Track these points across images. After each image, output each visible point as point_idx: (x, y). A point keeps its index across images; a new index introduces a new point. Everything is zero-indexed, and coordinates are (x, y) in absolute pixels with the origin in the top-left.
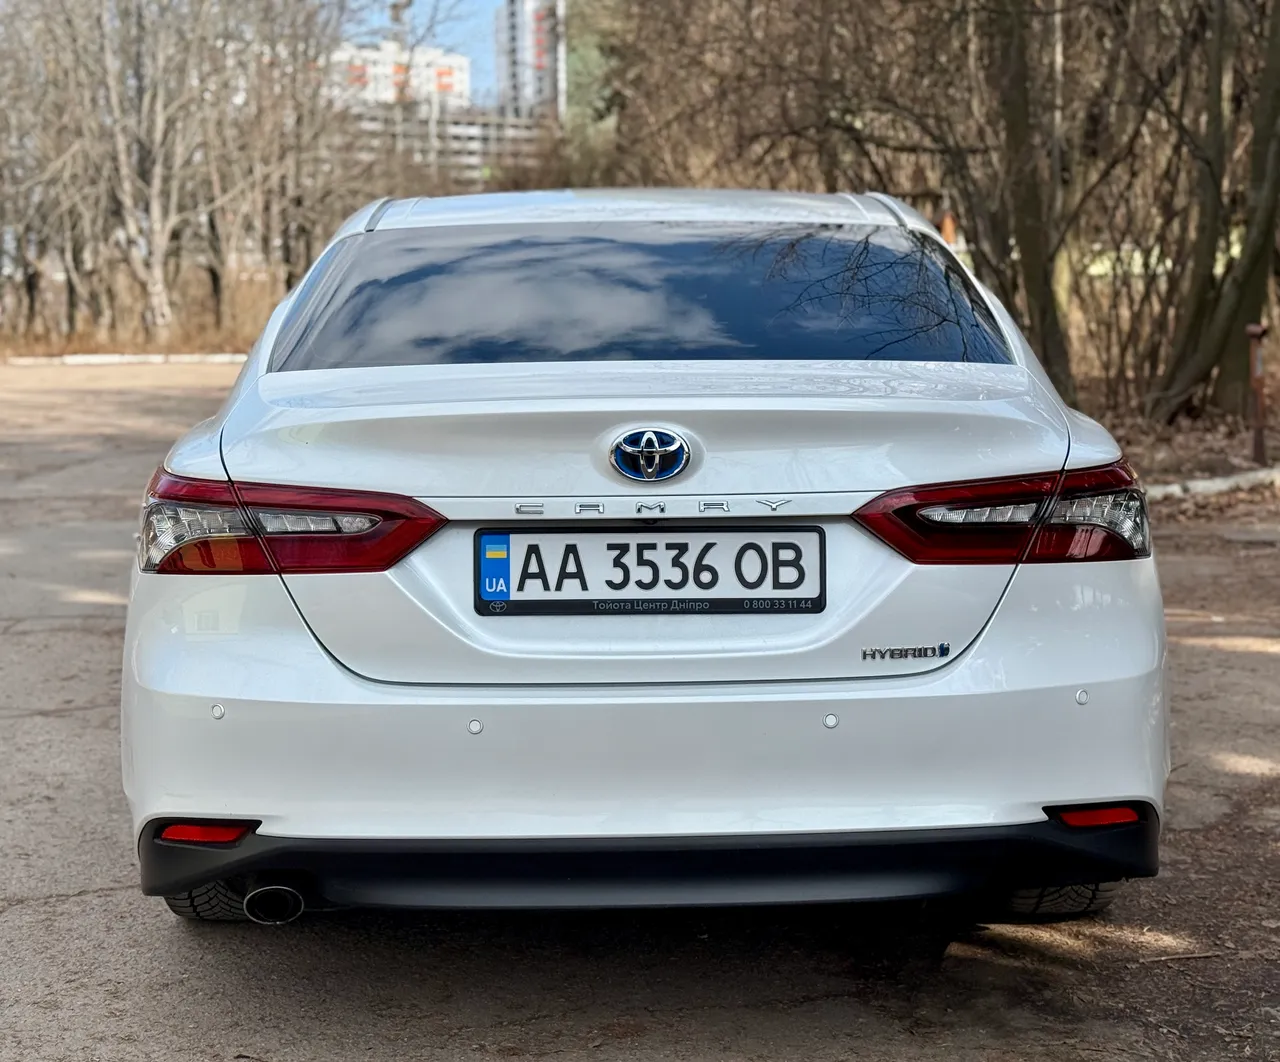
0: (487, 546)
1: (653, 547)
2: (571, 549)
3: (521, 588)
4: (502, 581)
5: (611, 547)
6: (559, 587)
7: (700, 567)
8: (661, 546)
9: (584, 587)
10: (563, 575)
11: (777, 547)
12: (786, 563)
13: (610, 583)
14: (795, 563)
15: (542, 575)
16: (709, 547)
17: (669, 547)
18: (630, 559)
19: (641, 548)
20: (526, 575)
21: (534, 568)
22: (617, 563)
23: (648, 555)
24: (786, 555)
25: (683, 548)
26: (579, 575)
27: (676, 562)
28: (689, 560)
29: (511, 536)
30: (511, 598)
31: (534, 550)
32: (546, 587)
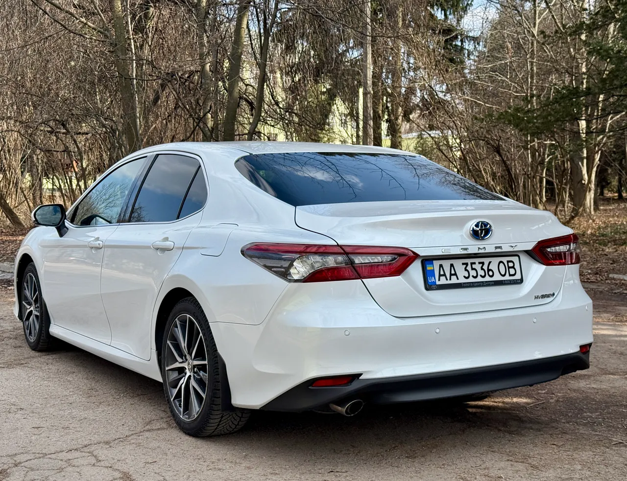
0: (427, 266)
1: (475, 263)
2: (452, 265)
3: (439, 280)
4: (433, 278)
5: (463, 264)
6: (450, 279)
7: (489, 270)
8: (477, 263)
9: (458, 279)
10: (451, 275)
11: (508, 262)
12: (511, 267)
13: (465, 277)
14: (513, 267)
15: (444, 275)
16: (490, 262)
17: (479, 263)
18: (469, 268)
19: (472, 264)
20: (440, 275)
21: (442, 273)
22: (466, 270)
23: (474, 266)
24: (511, 265)
25: (483, 263)
26: (455, 274)
27: (482, 269)
28: (485, 267)
29: (434, 261)
30: (437, 284)
31: (441, 266)
32: (447, 280)
